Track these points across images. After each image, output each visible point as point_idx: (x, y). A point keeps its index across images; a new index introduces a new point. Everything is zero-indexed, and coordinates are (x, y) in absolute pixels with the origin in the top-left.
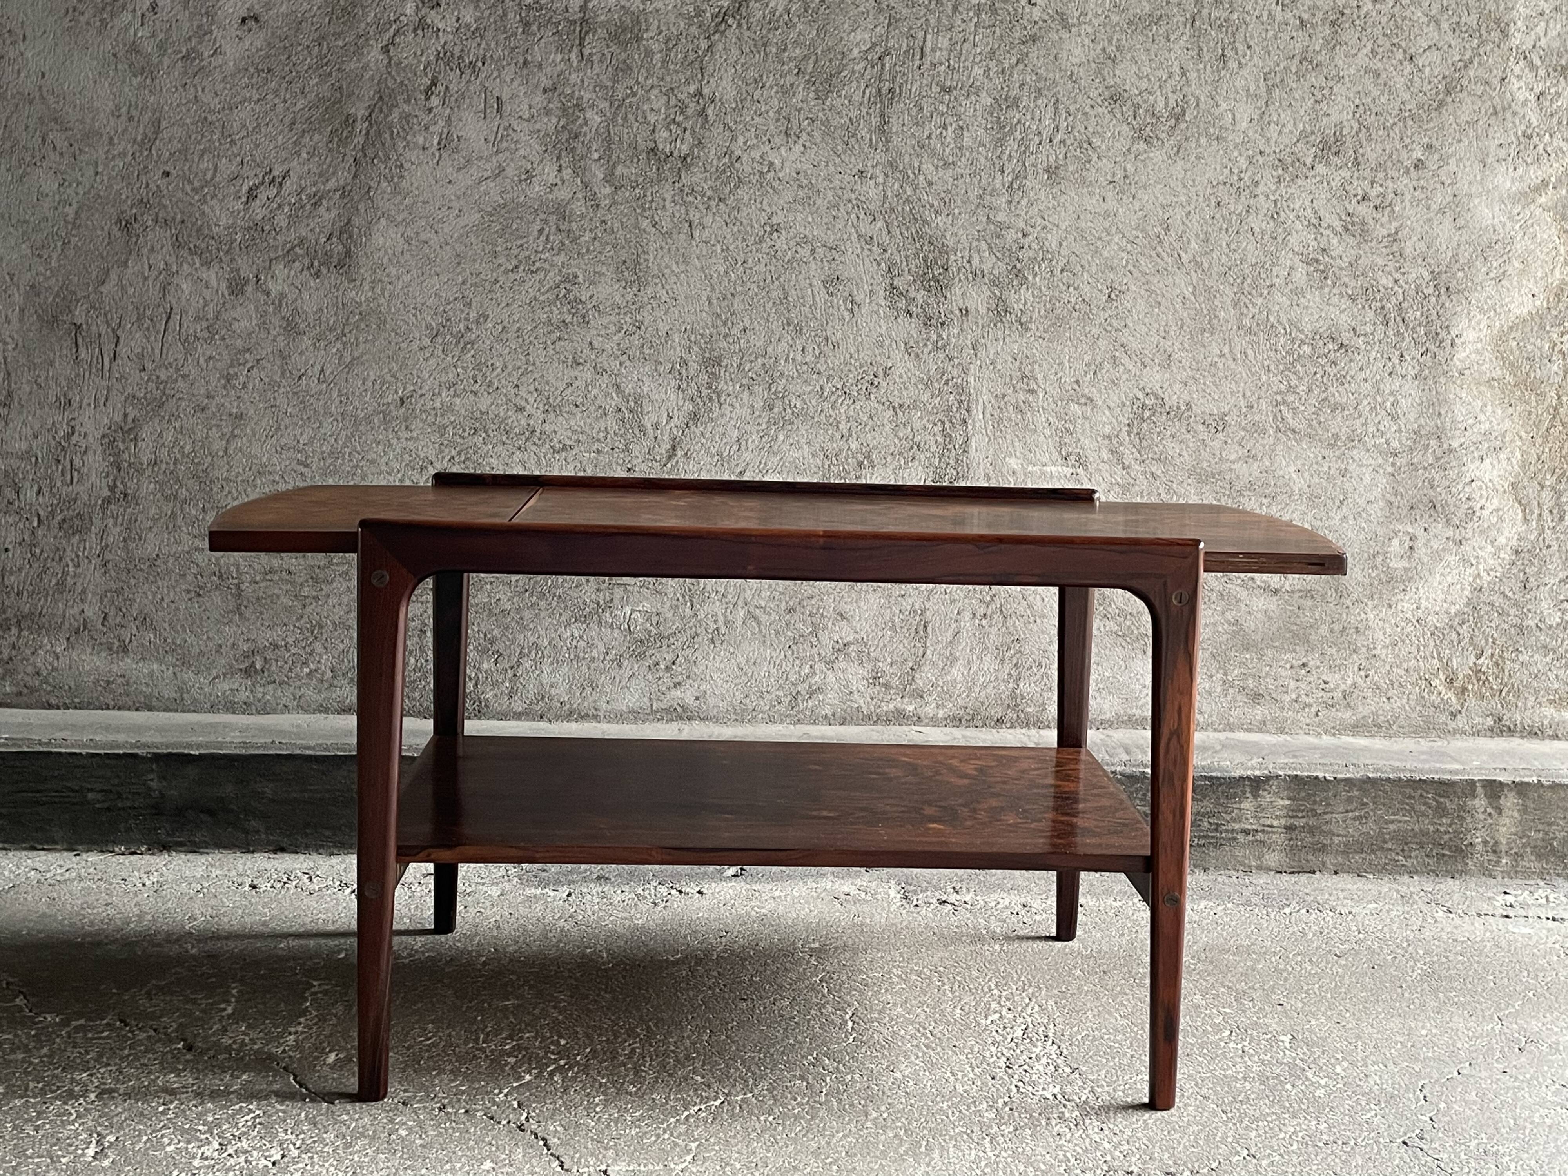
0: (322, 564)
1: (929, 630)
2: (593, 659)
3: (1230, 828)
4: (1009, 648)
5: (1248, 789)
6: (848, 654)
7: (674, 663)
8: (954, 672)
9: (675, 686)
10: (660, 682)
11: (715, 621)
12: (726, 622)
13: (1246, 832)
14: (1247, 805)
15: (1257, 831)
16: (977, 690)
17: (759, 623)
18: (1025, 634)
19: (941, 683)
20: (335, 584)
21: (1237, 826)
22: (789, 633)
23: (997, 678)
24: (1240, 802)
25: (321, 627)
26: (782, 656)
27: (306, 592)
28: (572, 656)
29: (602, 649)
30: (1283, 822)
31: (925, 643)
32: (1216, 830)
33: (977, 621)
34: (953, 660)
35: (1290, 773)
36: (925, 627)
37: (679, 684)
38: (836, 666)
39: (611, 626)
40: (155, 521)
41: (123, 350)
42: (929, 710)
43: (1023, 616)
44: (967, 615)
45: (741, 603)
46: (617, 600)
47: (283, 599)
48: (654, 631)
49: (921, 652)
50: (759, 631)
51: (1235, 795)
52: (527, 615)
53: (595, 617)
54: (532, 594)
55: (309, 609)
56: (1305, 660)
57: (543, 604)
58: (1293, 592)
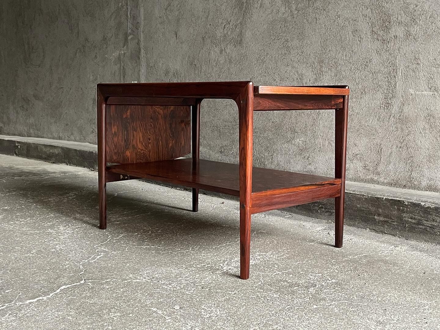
2: (290, 154)
4: (409, 160)
6: (357, 158)
7: (309, 157)
8: (390, 167)
10: (305, 163)
12: (323, 145)
16: (398, 174)
18: (414, 154)
19: (385, 170)
23: (404, 170)
28: (285, 153)
29: (292, 151)
31: (381, 156)
33: (398, 149)
34: (390, 162)
36: (381, 150)
37: (310, 164)
38: (353, 162)
39: (294, 145)
40: (206, 113)
41: (202, 70)
42: (382, 180)
43: (414, 148)
44: (395, 147)
45: (327, 139)
46: (295, 137)
47: (227, 134)
48: (304, 147)
49: (379, 160)
50: (332, 149)
52: (275, 140)
53: (290, 142)
54: (276, 134)
55: (232, 136)
57: (279, 137)
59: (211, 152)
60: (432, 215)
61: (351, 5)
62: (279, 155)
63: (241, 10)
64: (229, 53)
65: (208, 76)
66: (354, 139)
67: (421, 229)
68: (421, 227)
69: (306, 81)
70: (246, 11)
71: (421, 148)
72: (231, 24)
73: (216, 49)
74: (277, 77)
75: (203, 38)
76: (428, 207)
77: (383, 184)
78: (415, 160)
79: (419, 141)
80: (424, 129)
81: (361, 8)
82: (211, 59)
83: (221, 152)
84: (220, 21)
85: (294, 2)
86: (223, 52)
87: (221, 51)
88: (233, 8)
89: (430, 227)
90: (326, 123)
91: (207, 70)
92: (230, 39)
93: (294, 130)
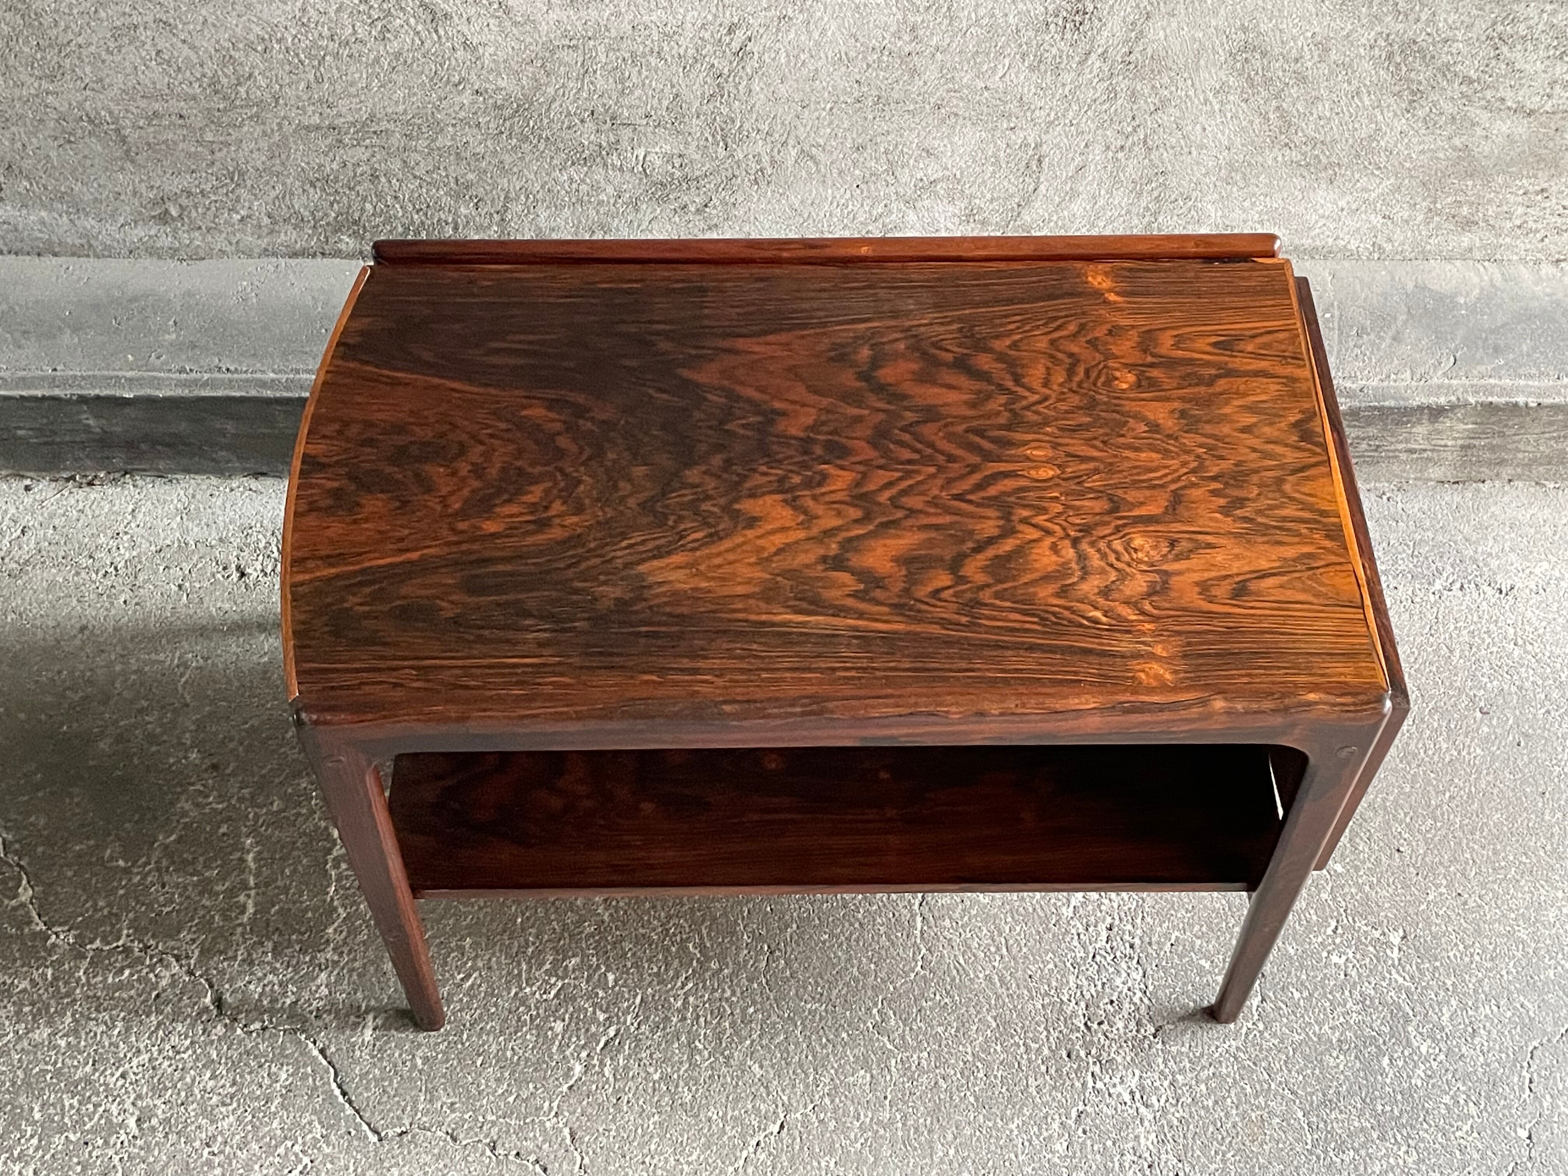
0: (221, 106)
1: (1045, 164)
2: (600, 203)
3: (1393, 447)
4: (1150, 181)
5: (1426, 417)
6: (936, 194)
7: (706, 206)
8: (1074, 207)
9: (710, 229)
10: (690, 226)
11: (758, 162)
12: (773, 163)
13: (1412, 451)
14: (1421, 430)
15: (1425, 450)
16: (1102, 224)
17: (817, 163)
18: (1173, 166)
19: (1055, 218)
20: (245, 129)
21: (1401, 447)
22: (857, 172)
23: (1128, 212)
24: (1412, 427)
25: (241, 174)
26: (848, 196)
27: (209, 137)
28: (574, 200)
29: (610, 190)
30: (1460, 442)
31: (1038, 178)
33: (1111, 154)
34: (1074, 194)
35: (1483, 399)
36: (1040, 161)
37: (716, 225)
38: (919, 205)
43: (1173, 148)
44: (1098, 149)
45: (791, 142)
46: (624, 142)
47: (183, 145)
48: (678, 174)
49: (1031, 188)
51: (1408, 422)
52: (507, 159)
53: (598, 160)
54: (510, 136)
55: (218, 155)
56: (1545, 185)
57: (526, 147)
58: (1553, 113)
59: (89, 222)
62: (540, 210)
66: (923, 134)
78: (1173, 182)
79: (1198, 127)
80: (1221, 90)
83: (163, 219)
90: (783, 88)
93: (613, 118)
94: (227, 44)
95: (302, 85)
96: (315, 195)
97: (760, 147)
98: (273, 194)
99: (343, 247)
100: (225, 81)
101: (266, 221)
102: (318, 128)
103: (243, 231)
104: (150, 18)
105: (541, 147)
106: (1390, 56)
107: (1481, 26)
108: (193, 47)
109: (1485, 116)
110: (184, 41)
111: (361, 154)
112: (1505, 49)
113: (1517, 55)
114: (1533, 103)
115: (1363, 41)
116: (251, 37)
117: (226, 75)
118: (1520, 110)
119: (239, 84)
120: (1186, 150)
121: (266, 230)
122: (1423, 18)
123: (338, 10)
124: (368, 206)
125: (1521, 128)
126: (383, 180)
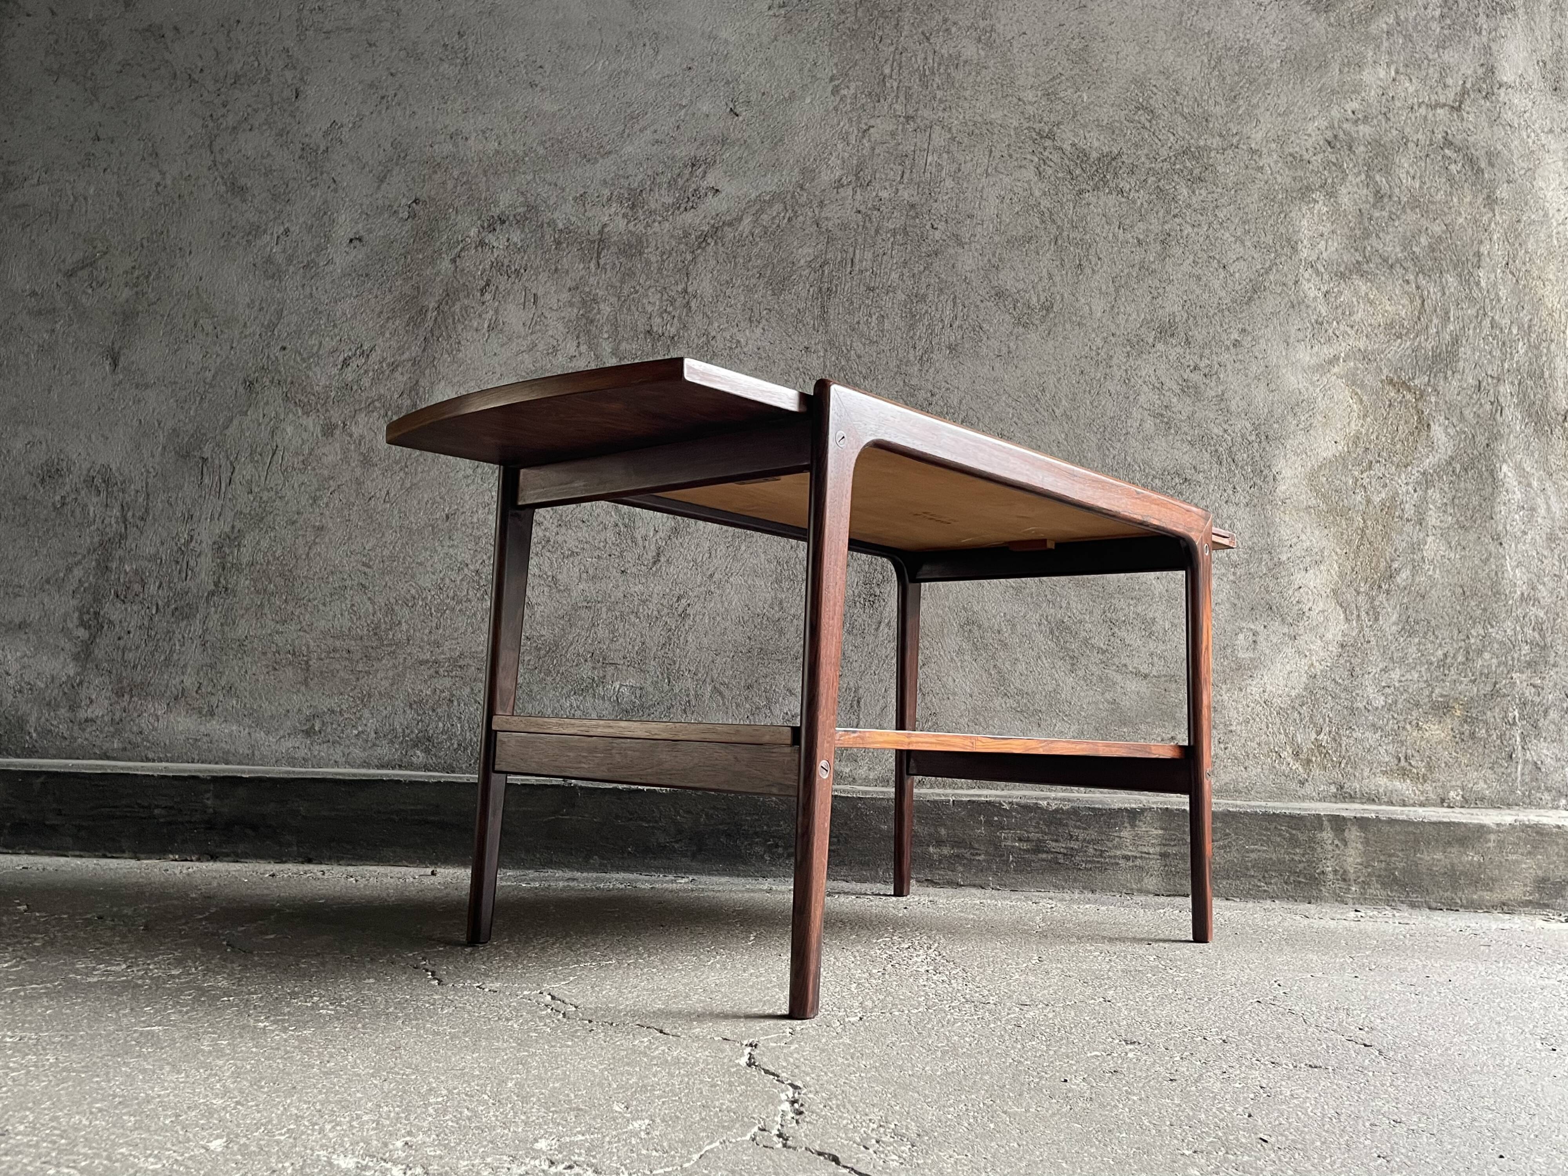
0: (374, 645)
1: (861, 705)
3: (1112, 854)
4: (927, 721)
11: (688, 696)
12: (696, 696)
13: (1127, 858)
14: (1126, 833)
15: (1136, 857)
17: (723, 697)
18: (939, 709)
20: (384, 662)
21: (1118, 853)
24: (1120, 831)
25: (370, 696)
27: (360, 667)
30: (1158, 849)
31: (858, 715)
32: (1101, 856)
35: (1161, 806)
36: (858, 702)
39: (603, 698)
40: (247, 610)
41: (237, 477)
42: (862, 772)
45: (708, 680)
46: (608, 677)
47: (342, 674)
50: (724, 704)
51: (1116, 825)
52: (535, 688)
53: (591, 691)
54: (540, 672)
55: (362, 681)
56: (1173, 734)
57: (549, 679)
58: (1159, 677)
59: (260, 735)
60: (1067, 825)
61: (774, 370)
63: (417, 326)
64: (362, 437)
65: (265, 498)
67: (1043, 860)
68: (1044, 856)
69: (643, 531)
70: (436, 333)
71: (955, 694)
72: (374, 357)
73: (309, 422)
74: (548, 517)
75: (249, 385)
76: (1056, 811)
77: (866, 781)
79: (950, 678)
80: (960, 652)
81: (801, 380)
82: (281, 447)
83: (308, 733)
84: (329, 344)
85: (606, 336)
86: (337, 432)
87: (328, 430)
88: (385, 316)
89: (1065, 854)
90: (705, 640)
91: (263, 479)
92: (368, 398)
93: (604, 659)
94: (392, 601)
95: (427, 631)
96: (410, 714)
97: (690, 684)
98: (385, 712)
99: (414, 759)
100: (383, 626)
101: (373, 735)
102: (427, 661)
103: (355, 745)
104: (355, 583)
105: (558, 679)
106: (1052, 632)
107: (1097, 612)
108: (373, 603)
109: (1118, 678)
110: (369, 599)
111: (447, 682)
112: (1116, 630)
113: (1124, 634)
114: (1144, 669)
115: (1033, 620)
116: (408, 597)
117: (385, 622)
118: (1137, 674)
119: (391, 629)
120: (945, 696)
121: (370, 744)
122: (1064, 605)
123: (462, 580)
124: (441, 725)
125: (1143, 687)
126: (455, 703)
